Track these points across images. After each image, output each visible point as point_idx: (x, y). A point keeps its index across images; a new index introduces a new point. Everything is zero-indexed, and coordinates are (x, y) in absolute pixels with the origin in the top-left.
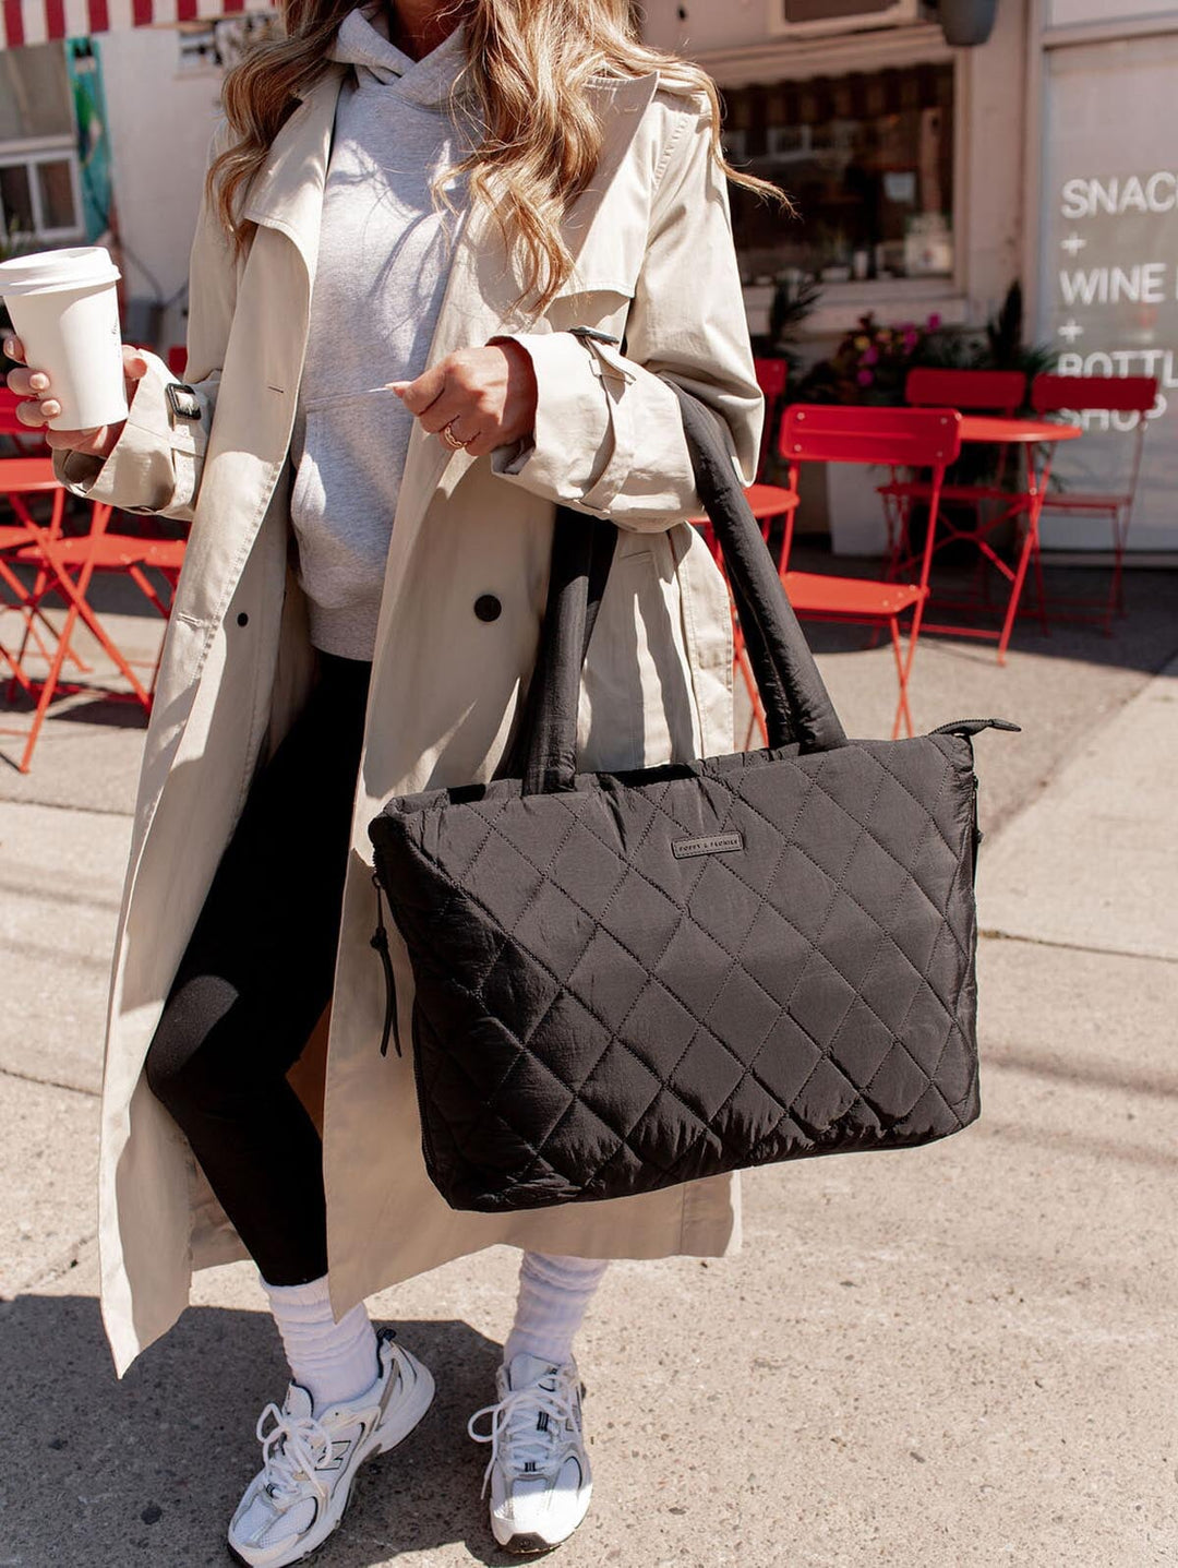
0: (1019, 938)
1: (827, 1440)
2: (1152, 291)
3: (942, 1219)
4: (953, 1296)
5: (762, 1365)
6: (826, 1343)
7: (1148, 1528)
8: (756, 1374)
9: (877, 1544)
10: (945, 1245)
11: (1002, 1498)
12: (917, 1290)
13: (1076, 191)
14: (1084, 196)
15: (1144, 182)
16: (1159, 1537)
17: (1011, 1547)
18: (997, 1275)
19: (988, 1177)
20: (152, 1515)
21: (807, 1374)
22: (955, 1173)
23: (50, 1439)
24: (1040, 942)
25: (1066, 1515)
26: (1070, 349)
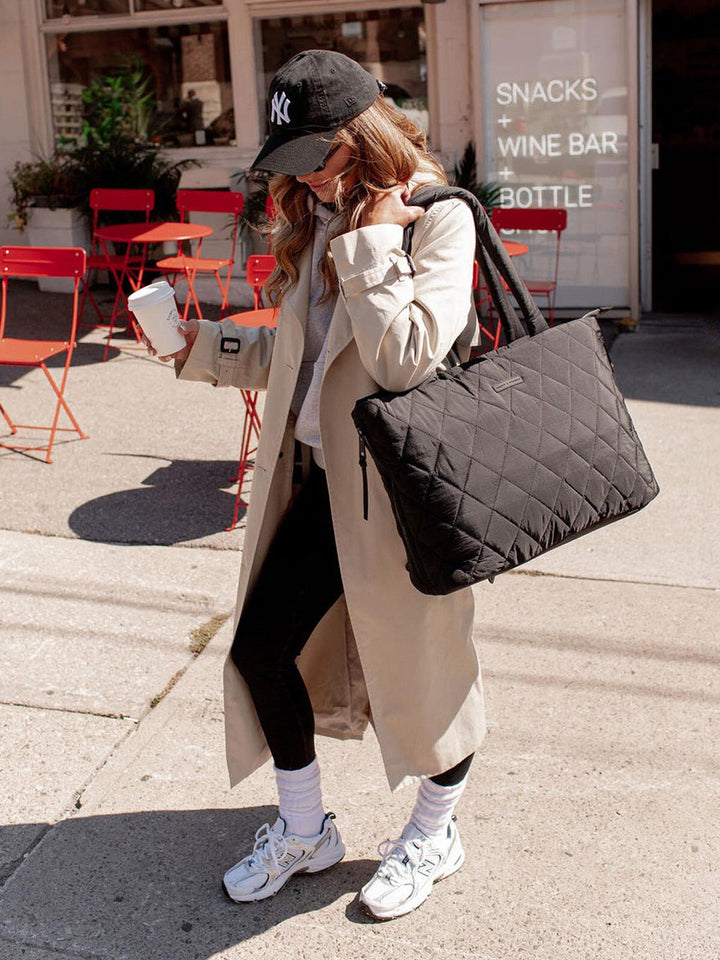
0: (549, 575)
1: (523, 851)
2: (554, 150)
3: (550, 735)
4: (566, 774)
5: (480, 818)
6: (508, 805)
7: (685, 874)
8: (478, 823)
9: (560, 896)
10: (556, 749)
11: (614, 868)
12: (547, 773)
13: (503, 89)
14: (508, 92)
15: (545, 85)
16: (690, 877)
17: (623, 890)
18: (586, 762)
19: (568, 711)
20: (187, 928)
21: (504, 820)
22: (550, 711)
23: (113, 897)
24: (562, 576)
25: (645, 873)
26: (506, 185)
